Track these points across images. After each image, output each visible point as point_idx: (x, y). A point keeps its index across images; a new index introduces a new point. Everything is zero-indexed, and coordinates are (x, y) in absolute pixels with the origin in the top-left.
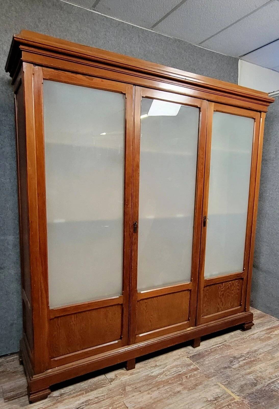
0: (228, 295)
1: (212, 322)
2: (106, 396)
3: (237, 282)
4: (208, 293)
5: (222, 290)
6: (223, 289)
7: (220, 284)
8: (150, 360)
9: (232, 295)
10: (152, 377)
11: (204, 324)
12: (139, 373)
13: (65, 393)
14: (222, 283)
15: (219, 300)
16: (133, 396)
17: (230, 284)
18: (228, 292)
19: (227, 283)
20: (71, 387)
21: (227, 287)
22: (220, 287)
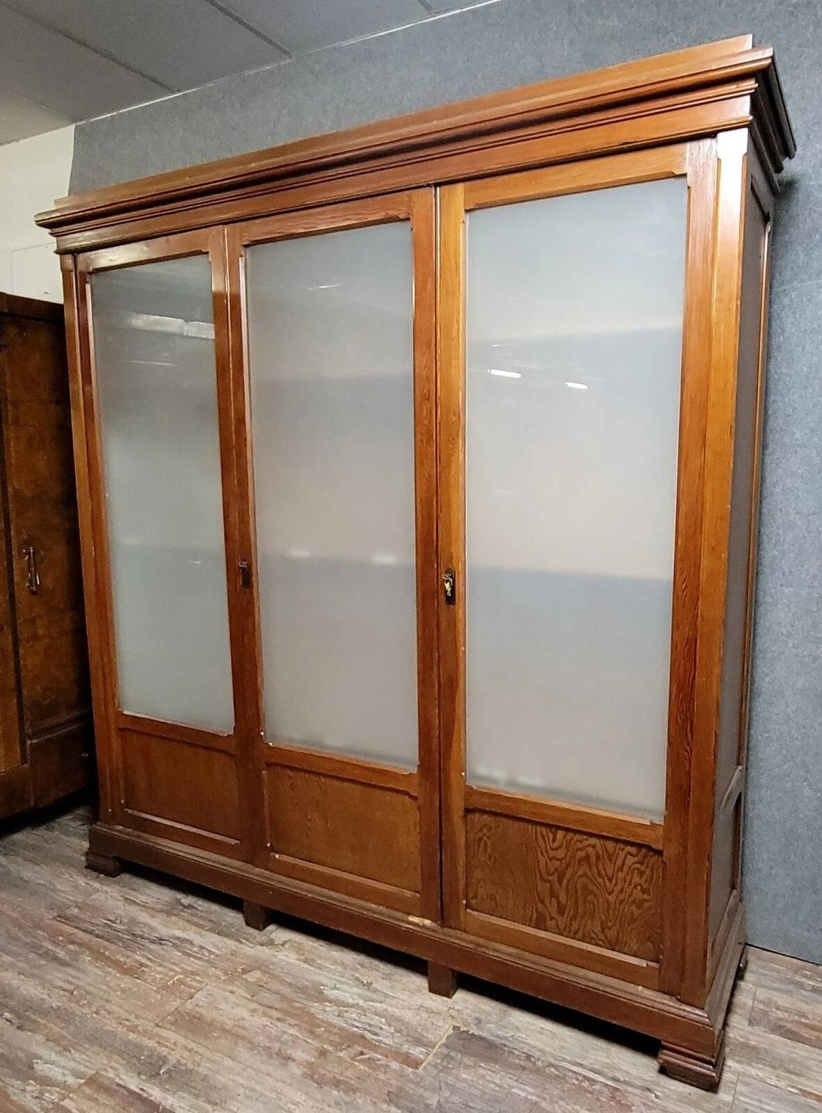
0: (585, 887)
1: (503, 947)
2: (212, 957)
3: (629, 853)
4: (489, 838)
5: (552, 854)
6: (560, 854)
7: (544, 829)
8: (376, 963)
9: (611, 898)
10: (317, 994)
11: (472, 938)
12: (320, 969)
13: (194, 907)
14: (554, 828)
15: (543, 887)
16: (232, 992)
17: (594, 847)
18: (584, 875)
19: (578, 837)
20: (215, 907)
21: (580, 854)
22: (543, 837)
